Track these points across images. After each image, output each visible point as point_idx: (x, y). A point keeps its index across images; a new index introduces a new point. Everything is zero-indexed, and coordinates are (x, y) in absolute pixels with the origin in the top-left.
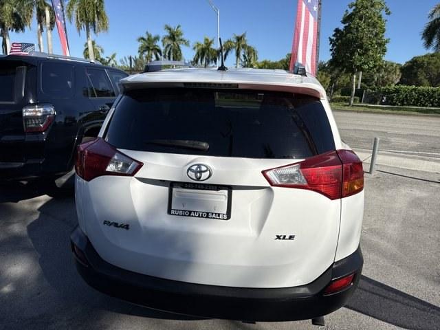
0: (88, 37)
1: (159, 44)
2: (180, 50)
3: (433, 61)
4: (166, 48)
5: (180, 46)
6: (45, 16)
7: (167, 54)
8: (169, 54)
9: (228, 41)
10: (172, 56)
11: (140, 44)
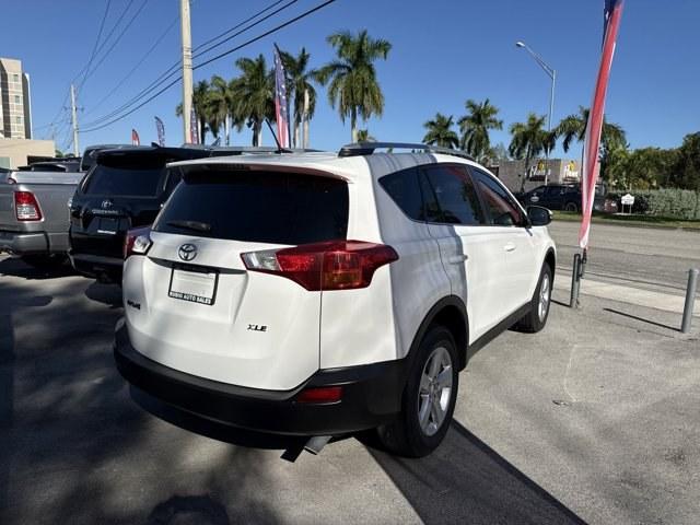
0: (353, 126)
1: (455, 129)
2: (487, 137)
4: (466, 135)
5: (489, 130)
6: (303, 101)
7: (467, 143)
8: (471, 142)
9: (569, 119)
10: (473, 147)
11: (427, 131)
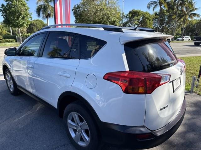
3: (38, 23)
